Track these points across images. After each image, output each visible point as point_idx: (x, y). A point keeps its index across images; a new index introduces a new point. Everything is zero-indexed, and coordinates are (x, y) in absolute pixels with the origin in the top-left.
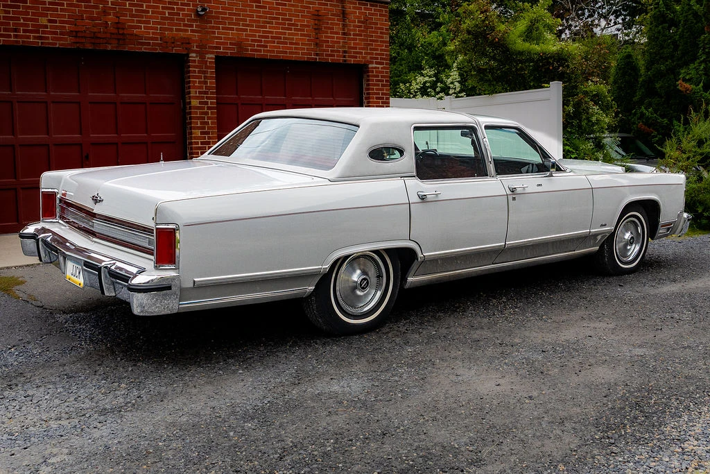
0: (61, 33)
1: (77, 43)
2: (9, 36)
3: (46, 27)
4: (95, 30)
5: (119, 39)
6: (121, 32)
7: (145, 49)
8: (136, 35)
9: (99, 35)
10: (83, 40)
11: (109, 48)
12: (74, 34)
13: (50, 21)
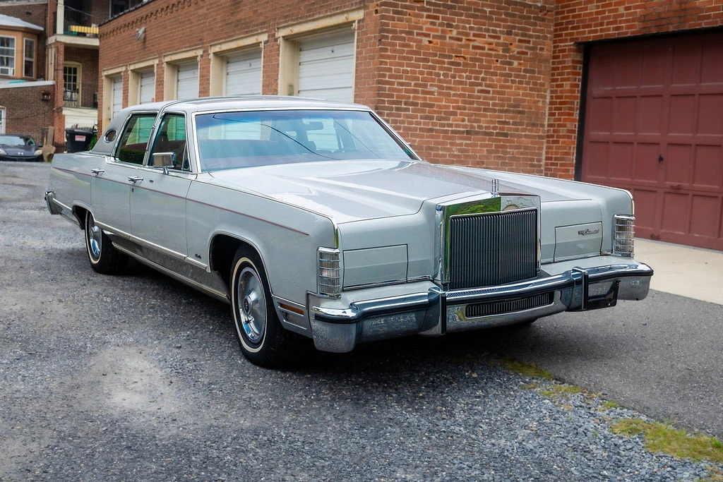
0: (634, 20)
1: (644, 28)
2: (596, 31)
3: (622, 15)
4: (660, 10)
5: (680, 17)
6: (683, 7)
7: (706, 23)
8: (698, 8)
9: (663, 16)
10: (649, 24)
11: (671, 29)
12: (643, 19)
13: (627, 9)
